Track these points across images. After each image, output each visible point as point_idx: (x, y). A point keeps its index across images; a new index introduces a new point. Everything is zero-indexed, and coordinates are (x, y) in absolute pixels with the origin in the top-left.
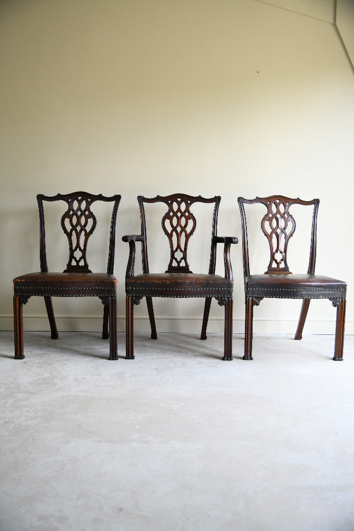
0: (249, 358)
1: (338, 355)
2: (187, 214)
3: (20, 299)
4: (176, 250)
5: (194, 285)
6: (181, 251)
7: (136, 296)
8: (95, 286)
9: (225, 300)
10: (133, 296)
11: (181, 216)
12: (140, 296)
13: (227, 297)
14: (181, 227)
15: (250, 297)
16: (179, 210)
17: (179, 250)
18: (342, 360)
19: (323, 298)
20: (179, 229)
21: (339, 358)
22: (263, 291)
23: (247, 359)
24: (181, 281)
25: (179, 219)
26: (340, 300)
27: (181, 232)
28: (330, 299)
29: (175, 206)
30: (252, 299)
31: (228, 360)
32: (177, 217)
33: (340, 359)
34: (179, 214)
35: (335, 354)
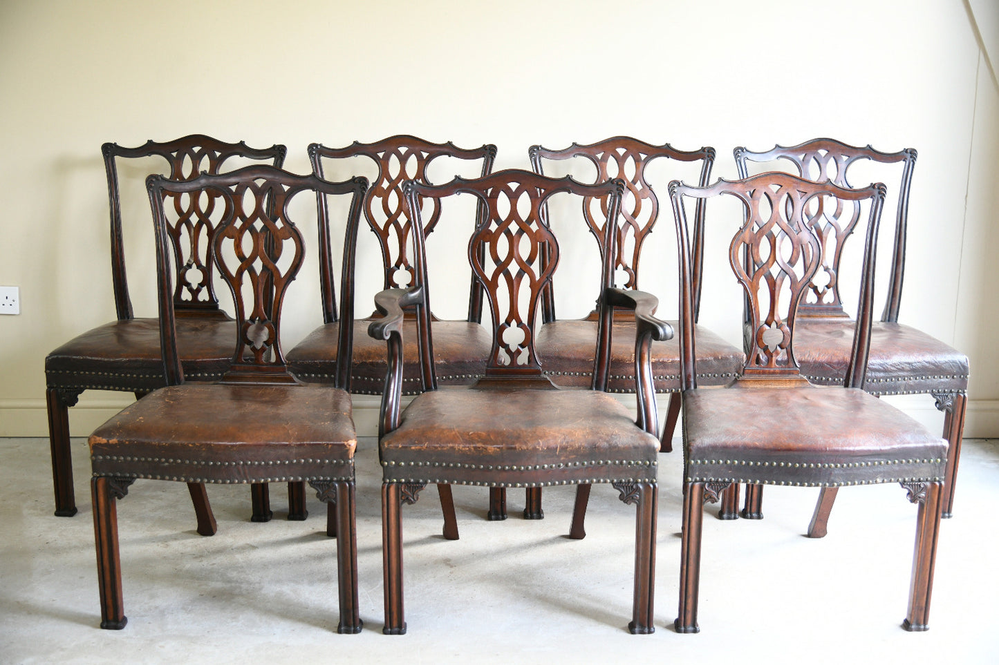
0: (691, 628)
1: (916, 619)
2: (534, 227)
3: (107, 487)
4: (508, 322)
5: (558, 456)
6: (520, 324)
7: (408, 483)
8: (299, 456)
9: (638, 488)
10: (401, 483)
11: (520, 232)
12: (418, 483)
13: (644, 483)
14: (520, 262)
15: (696, 481)
16: (514, 215)
17: (514, 323)
18: (925, 629)
19: (883, 482)
20: (514, 268)
21: (918, 624)
22: (730, 467)
23: (685, 632)
24: (524, 447)
25: (513, 241)
26: (928, 484)
27: (520, 276)
28: (903, 484)
29: (503, 205)
30: (702, 487)
31: (642, 632)
32: (508, 233)
33: (922, 627)
34: (514, 228)
35: (911, 615)
